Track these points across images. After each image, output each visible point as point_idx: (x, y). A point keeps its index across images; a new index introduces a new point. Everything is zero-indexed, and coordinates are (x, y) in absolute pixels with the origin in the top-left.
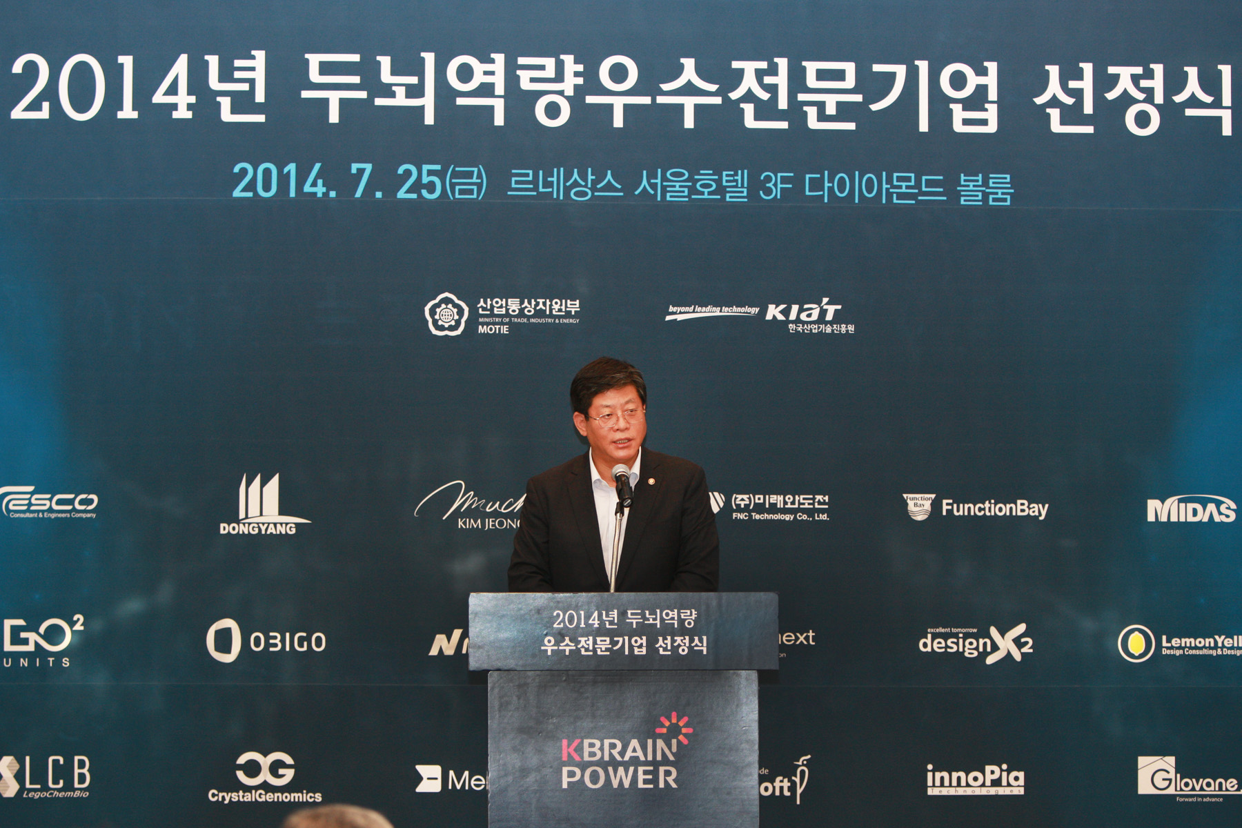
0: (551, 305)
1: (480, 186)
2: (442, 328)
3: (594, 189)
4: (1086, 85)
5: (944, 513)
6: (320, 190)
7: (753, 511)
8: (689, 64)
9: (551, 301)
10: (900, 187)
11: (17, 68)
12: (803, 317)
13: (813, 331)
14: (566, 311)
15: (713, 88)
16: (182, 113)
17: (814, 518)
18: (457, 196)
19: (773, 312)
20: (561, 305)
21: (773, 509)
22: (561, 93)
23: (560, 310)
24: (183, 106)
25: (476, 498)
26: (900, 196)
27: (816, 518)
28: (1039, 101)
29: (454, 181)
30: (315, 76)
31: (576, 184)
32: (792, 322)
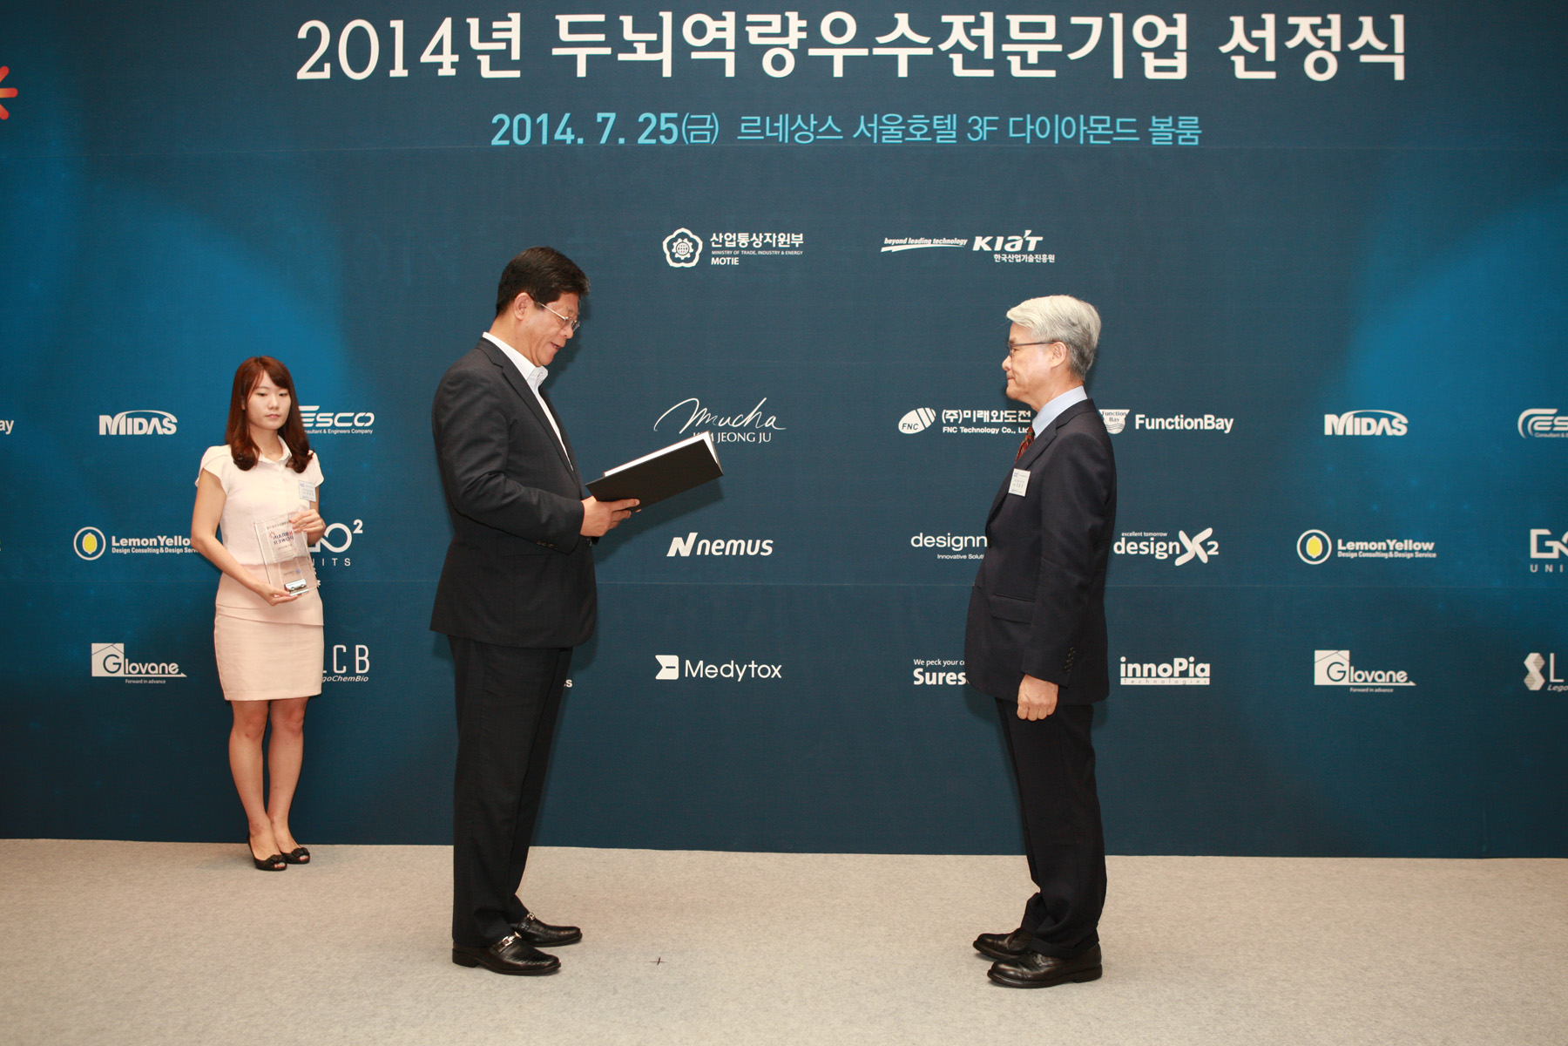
0: (777, 239)
1: (712, 131)
2: (678, 260)
3: (816, 133)
4: (1269, 34)
5: (1137, 427)
6: (569, 137)
7: (962, 425)
8: (902, 19)
9: (777, 235)
10: (1096, 129)
11: (302, 34)
12: (1008, 247)
13: (1017, 261)
14: (791, 244)
15: (925, 40)
16: (447, 71)
17: (1017, 431)
18: (692, 141)
19: (980, 243)
20: (786, 238)
21: (980, 423)
22: (786, 46)
23: (785, 243)
24: (447, 64)
25: (710, 414)
26: (1097, 137)
27: (1020, 432)
28: (1225, 49)
29: (689, 127)
30: (564, 35)
31: (799, 129)
32: (998, 252)
